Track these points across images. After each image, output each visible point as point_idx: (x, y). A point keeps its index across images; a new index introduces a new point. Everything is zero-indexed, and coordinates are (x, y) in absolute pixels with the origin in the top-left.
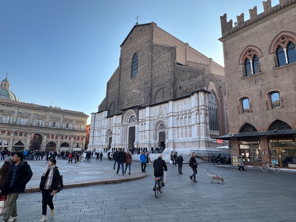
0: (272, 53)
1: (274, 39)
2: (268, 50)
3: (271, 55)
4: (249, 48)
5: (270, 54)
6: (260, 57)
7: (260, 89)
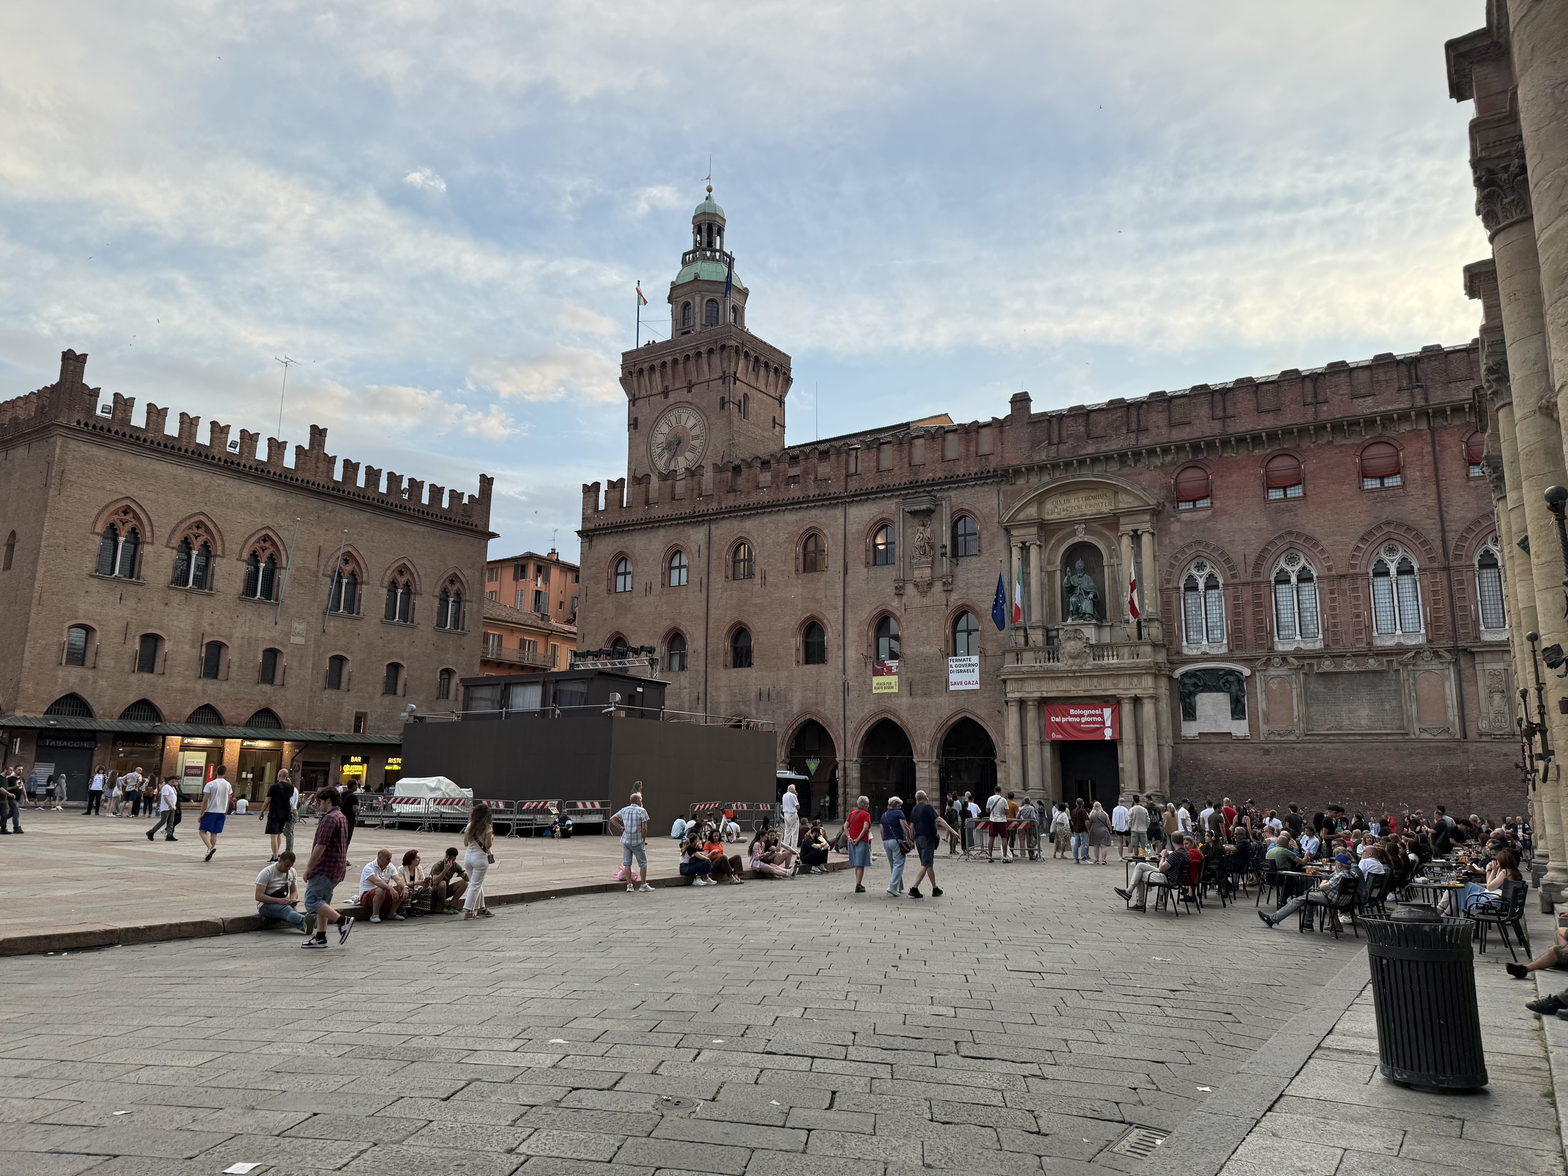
0: (173, 548)
1: (185, 519)
2: (167, 536)
3: (169, 550)
4: (129, 503)
5: (167, 546)
6: (148, 543)
7: (129, 620)
